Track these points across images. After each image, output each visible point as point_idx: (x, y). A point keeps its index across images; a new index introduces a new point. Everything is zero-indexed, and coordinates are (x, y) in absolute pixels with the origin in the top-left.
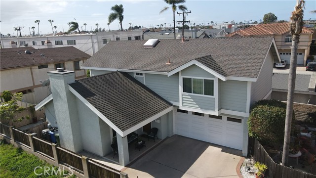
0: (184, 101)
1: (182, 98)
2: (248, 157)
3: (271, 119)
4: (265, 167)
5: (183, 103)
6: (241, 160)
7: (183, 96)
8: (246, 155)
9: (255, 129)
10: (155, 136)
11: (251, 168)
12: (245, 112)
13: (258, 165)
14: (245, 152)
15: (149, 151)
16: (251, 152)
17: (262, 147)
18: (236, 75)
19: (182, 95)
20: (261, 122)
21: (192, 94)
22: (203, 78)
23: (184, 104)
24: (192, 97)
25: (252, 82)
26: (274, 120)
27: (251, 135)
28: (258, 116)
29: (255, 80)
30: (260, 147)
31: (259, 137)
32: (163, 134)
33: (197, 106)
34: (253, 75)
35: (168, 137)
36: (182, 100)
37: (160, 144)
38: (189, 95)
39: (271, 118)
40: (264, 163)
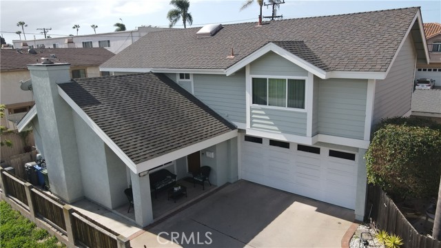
0: (254, 121)
1: (251, 114)
2: (365, 222)
3: (412, 149)
4: (397, 241)
5: (252, 123)
6: (351, 227)
7: (253, 111)
8: (362, 219)
9: (379, 169)
10: (204, 179)
11: (370, 242)
12: (362, 139)
13: (384, 236)
14: (360, 212)
15: (191, 204)
16: (372, 214)
17: (392, 203)
18: (347, 68)
19: (251, 109)
20: (391, 155)
21: (267, 107)
22: (287, 77)
23: (254, 125)
24: (268, 113)
25: (377, 80)
26: (418, 151)
27: (372, 180)
28: (386, 144)
29: (381, 76)
30: (388, 202)
31: (386, 184)
32: (219, 178)
33: (276, 128)
34: (379, 67)
35: (228, 184)
36: (251, 118)
37: (212, 193)
38: (262, 109)
39: (413, 147)
40: (396, 233)
